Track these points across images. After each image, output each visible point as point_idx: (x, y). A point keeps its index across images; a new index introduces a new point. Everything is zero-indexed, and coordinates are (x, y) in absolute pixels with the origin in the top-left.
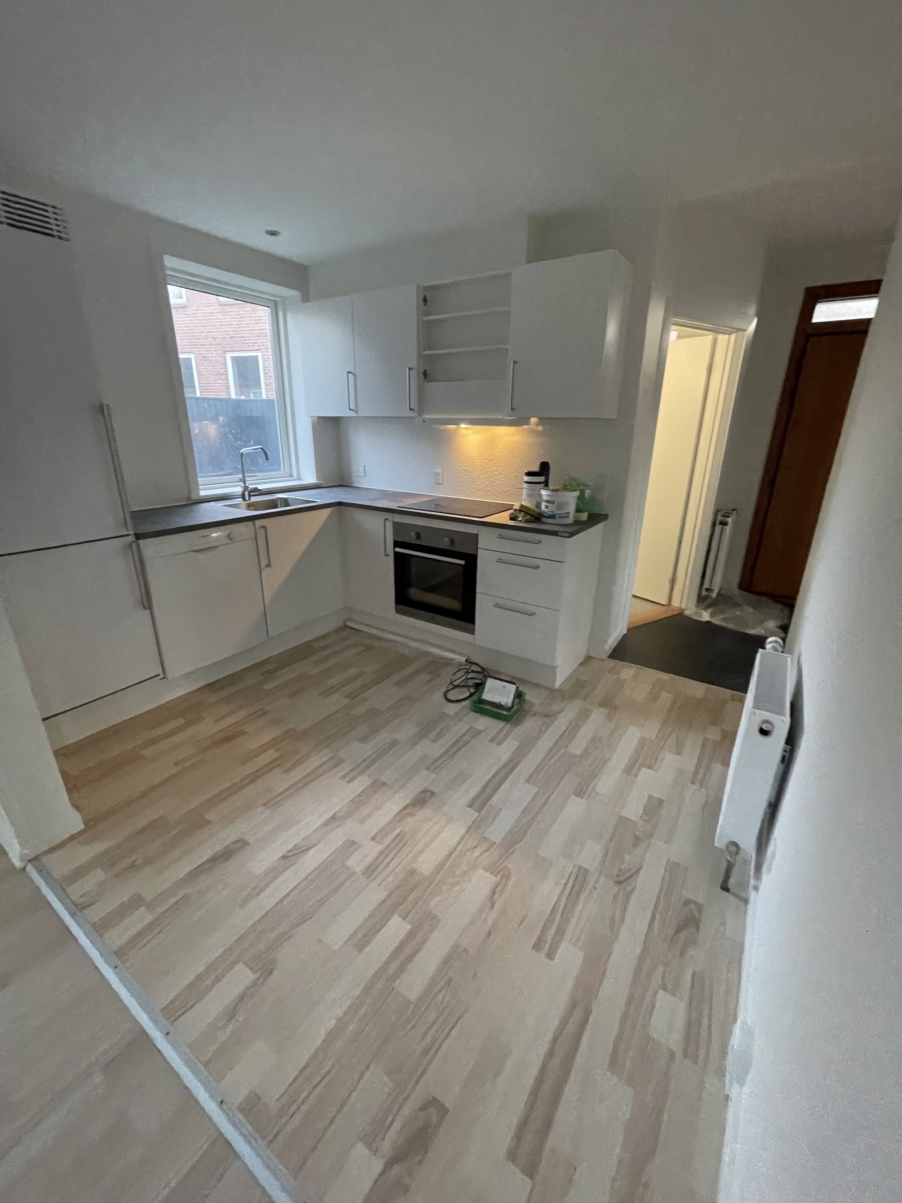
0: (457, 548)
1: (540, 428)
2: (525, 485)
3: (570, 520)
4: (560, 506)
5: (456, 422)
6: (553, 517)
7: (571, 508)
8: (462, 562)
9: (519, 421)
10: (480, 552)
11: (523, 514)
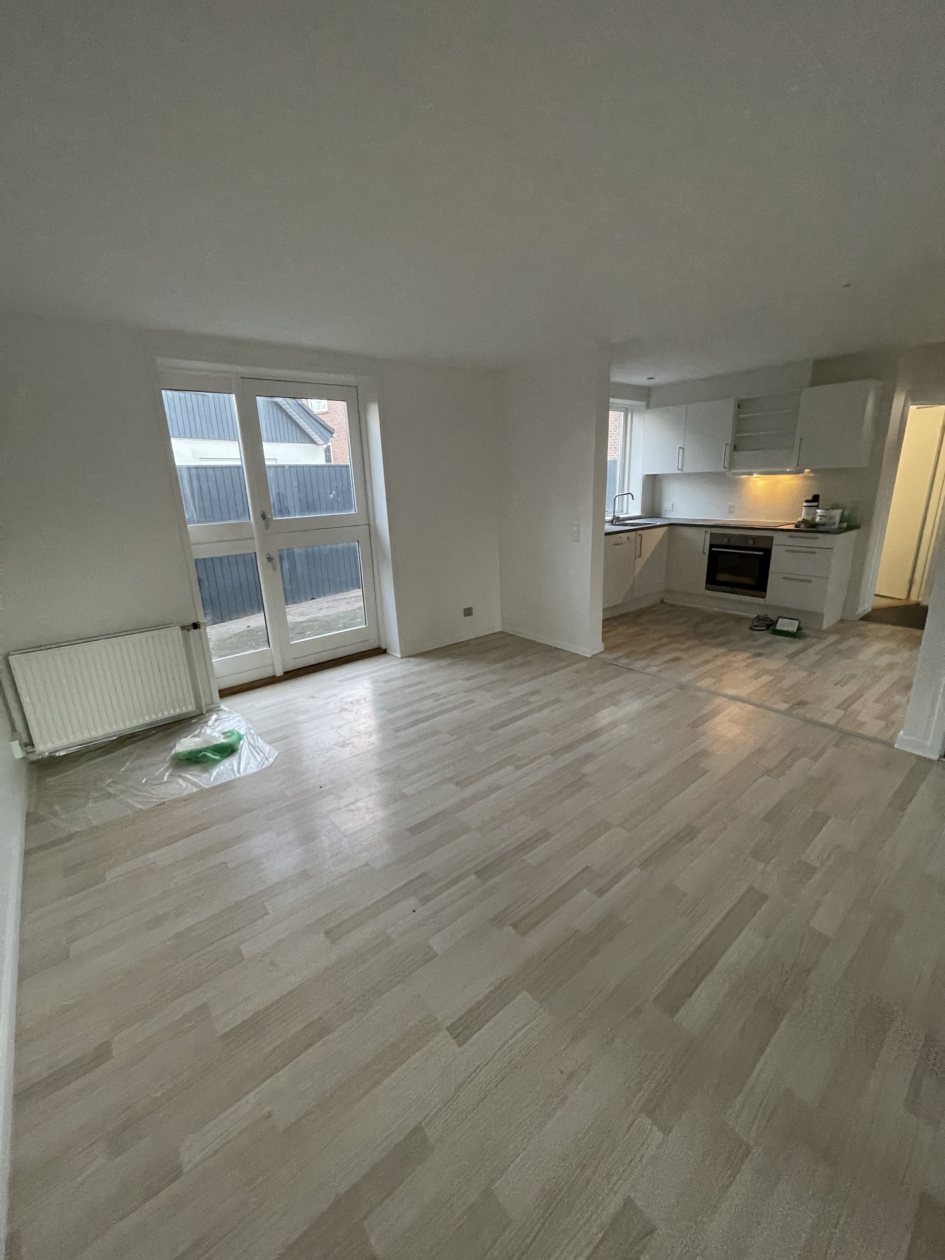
0: (757, 545)
1: (811, 475)
2: (804, 508)
3: (836, 526)
4: (831, 518)
5: (751, 474)
6: (823, 525)
7: (837, 520)
8: (762, 553)
9: (798, 471)
10: (773, 547)
11: (804, 524)
